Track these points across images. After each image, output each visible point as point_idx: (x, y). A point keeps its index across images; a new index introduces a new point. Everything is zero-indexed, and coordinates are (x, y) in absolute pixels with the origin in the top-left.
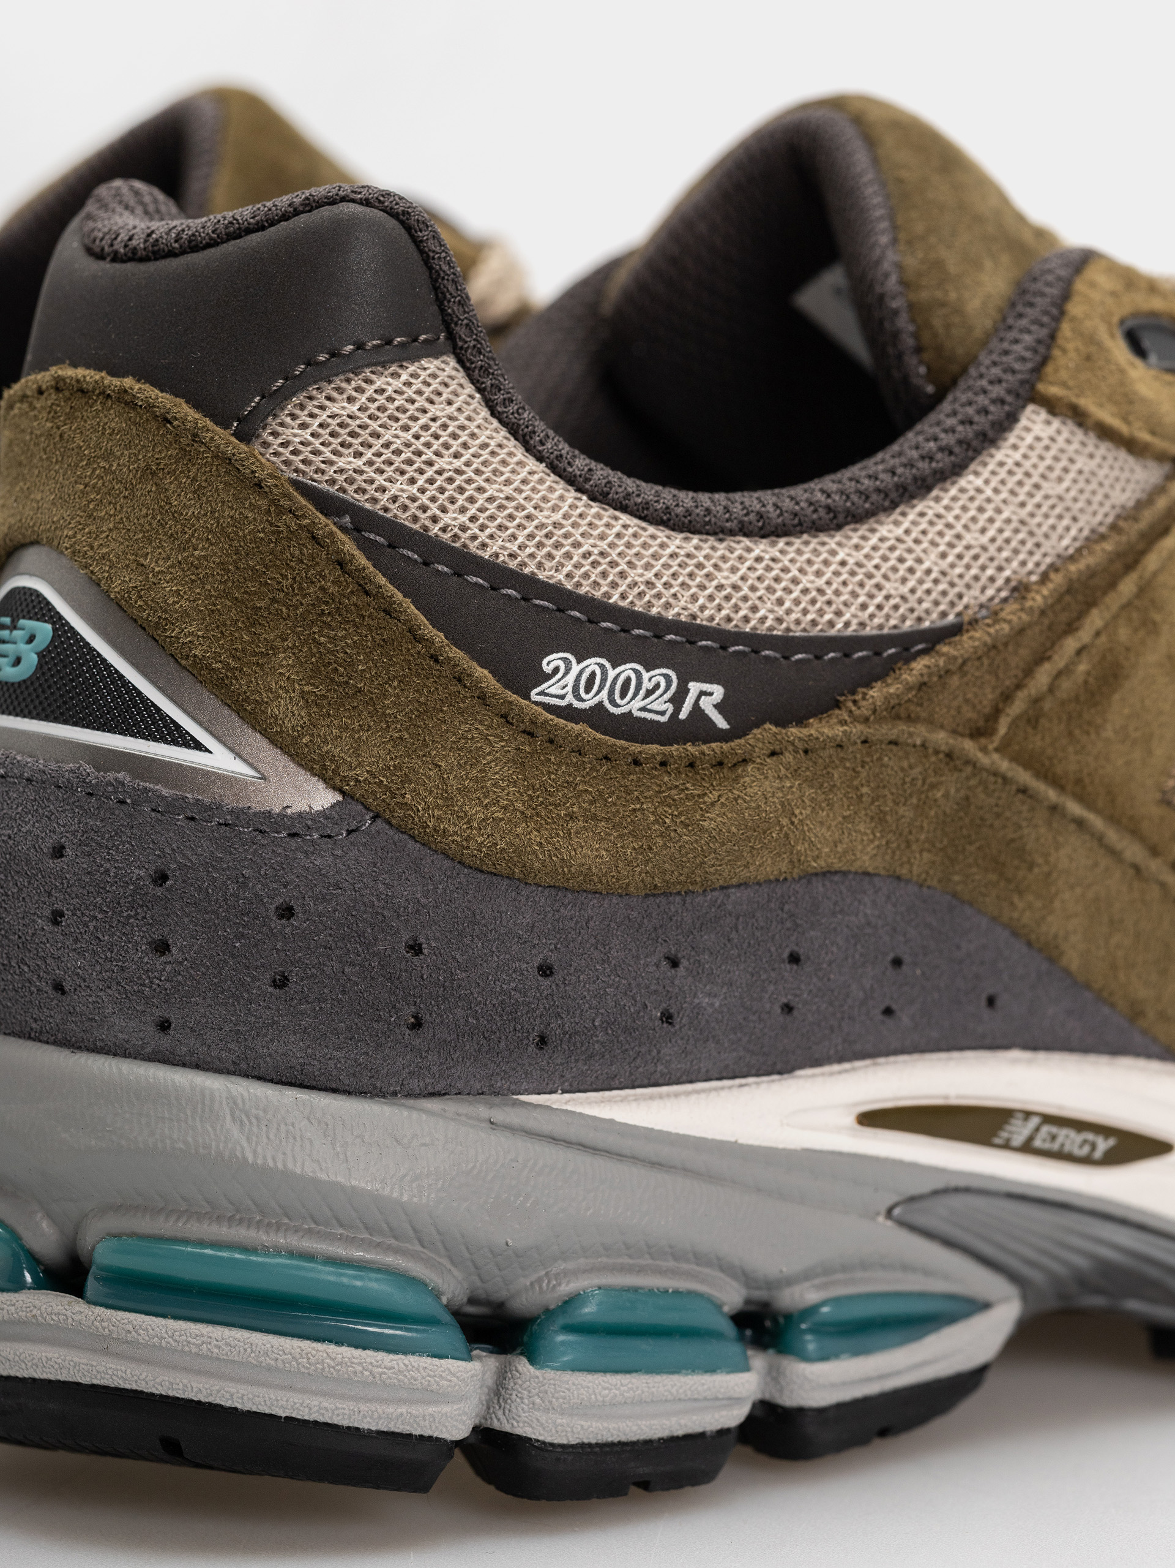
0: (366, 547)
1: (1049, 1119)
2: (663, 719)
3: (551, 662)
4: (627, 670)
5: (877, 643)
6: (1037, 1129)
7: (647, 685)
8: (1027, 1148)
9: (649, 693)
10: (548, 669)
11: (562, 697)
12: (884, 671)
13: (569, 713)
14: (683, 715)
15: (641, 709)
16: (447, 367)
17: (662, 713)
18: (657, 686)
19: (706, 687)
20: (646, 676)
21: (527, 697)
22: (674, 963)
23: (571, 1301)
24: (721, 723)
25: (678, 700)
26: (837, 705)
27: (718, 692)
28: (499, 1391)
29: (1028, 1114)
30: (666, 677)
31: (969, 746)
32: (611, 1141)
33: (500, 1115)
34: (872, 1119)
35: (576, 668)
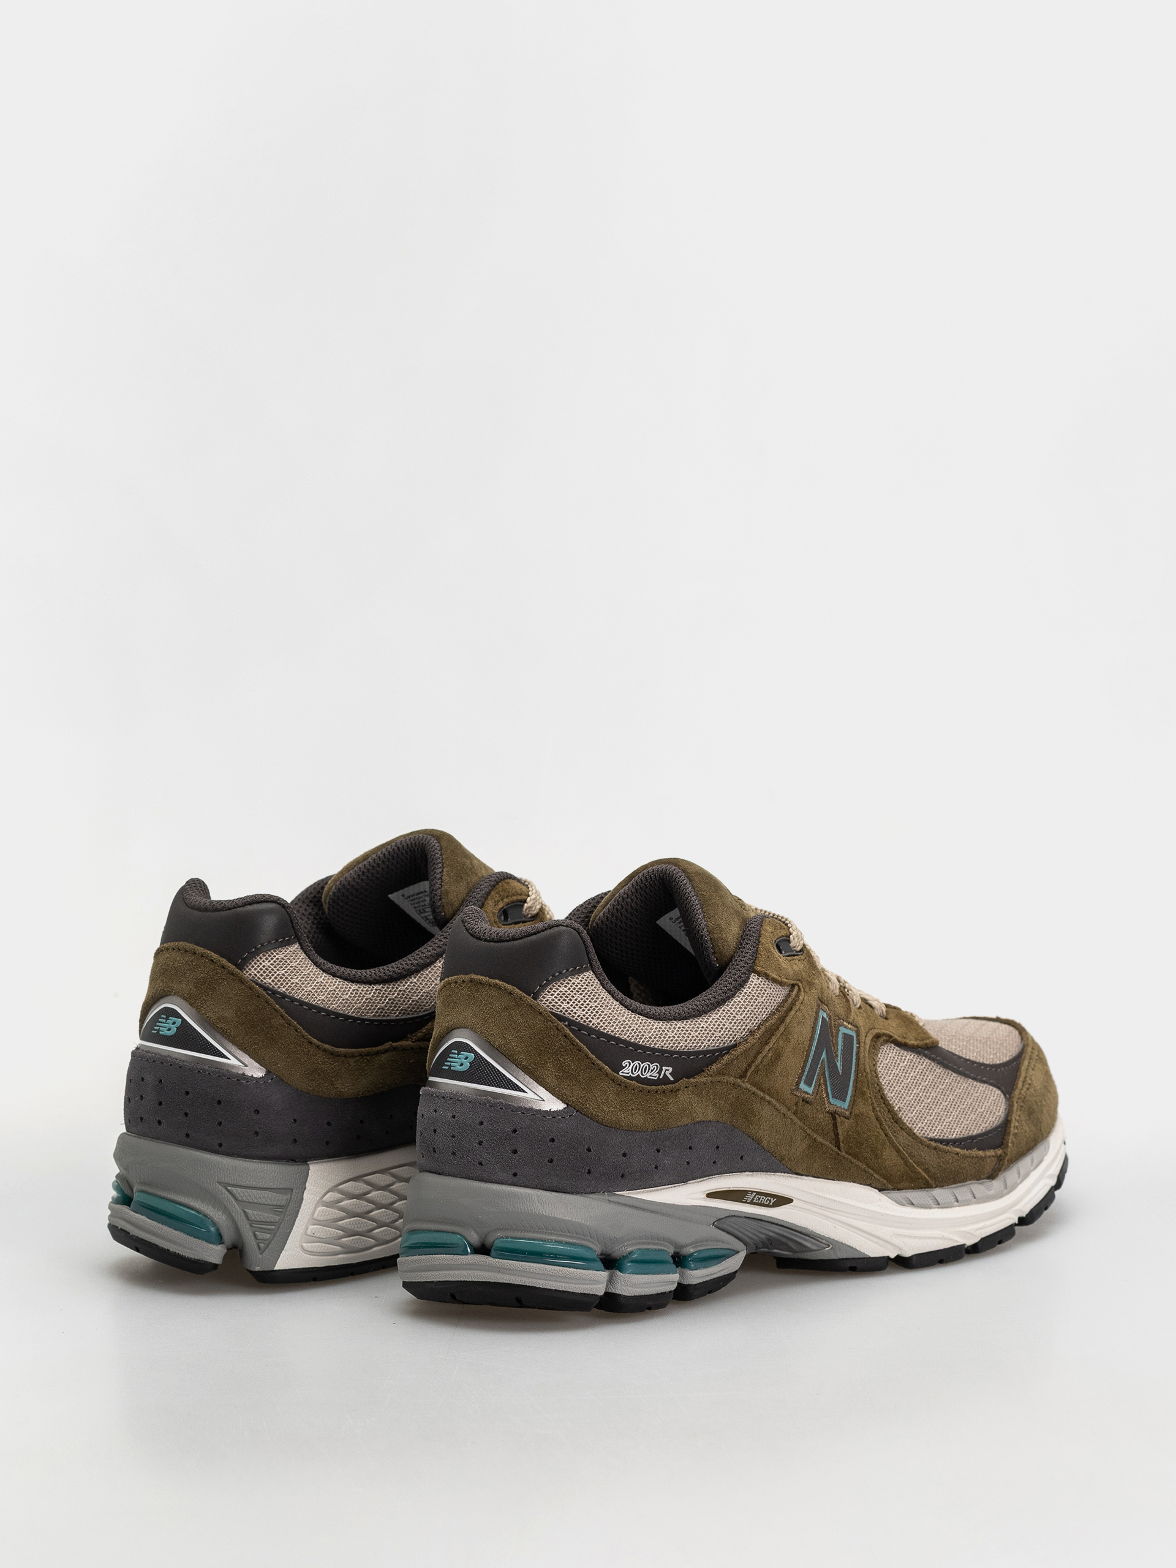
0: (572, 1031)
1: (758, 1193)
2: (656, 1078)
3: (625, 1063)
4: (646, 1064)
5: (713, 1052)
6: (755, 1197)
7: (651, 1068)
8: (752, 1203)
9: (652, 1071)
10: (624, 1065)
11: (628, 1073)
12: (714, 1060)
13: (630, 1078)
14: (661, 1077)
15: (650, 1076)
16: (589, 974)
17: (656, 1077)
18: (654, 1069)
19: (667, 1068)
20: (651, 1066)
21: (619, 1074)
22: (658, 1151)
23: (631, 1253)
24: (672, 1079)
25: (660, 1073)
26: (703, 1071)
27: (671, 1069)
28: (611, 1280)
29: (752, 1192)
30: (657, 1066)
31: (739, 1081)
32: (641, 1205)
33: (611, 1199)
34: (711, 1195)
35: (632, 1065)
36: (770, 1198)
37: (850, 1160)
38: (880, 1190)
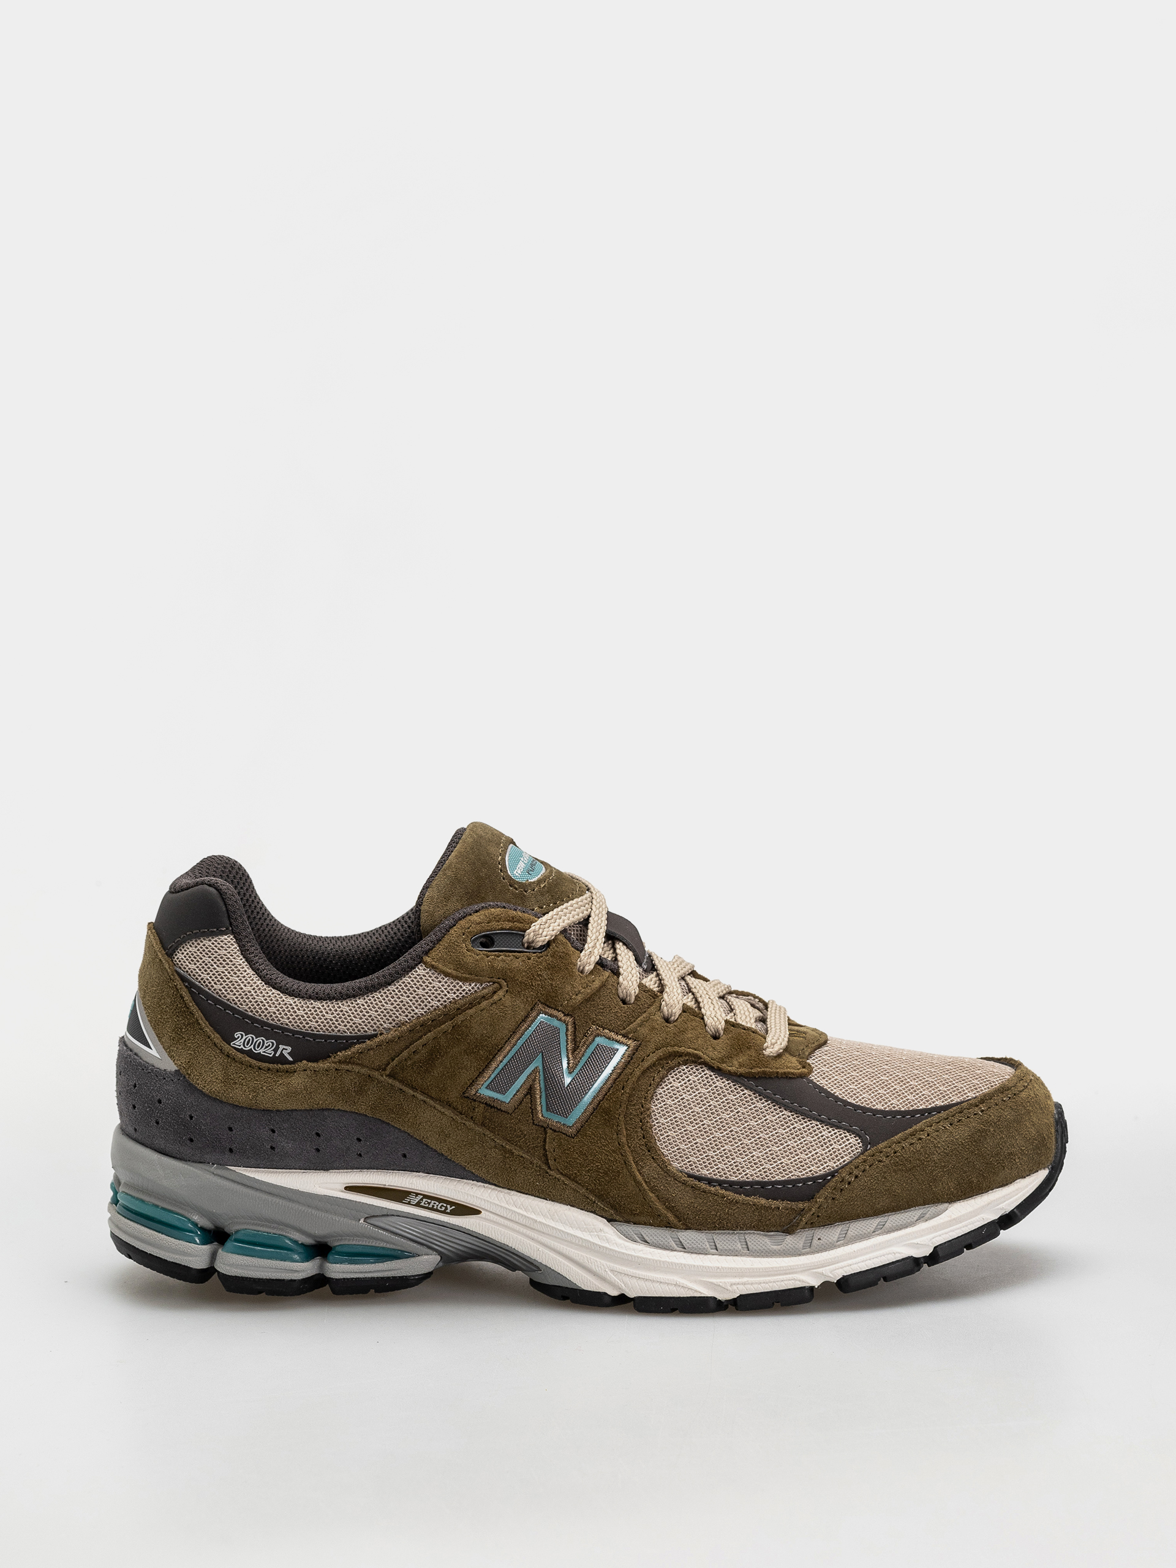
0: (191, 993)
1: (425, 1196)
2: (271, 1056)
3: (237, 1034)
4: (260, 1039)
5: (347, 1038)
6: (422, 1199)
7: (266, 1045)
8: (418, 1205)
9: (266, 1047)
10: (236, 1037)
11: (240, 1046)
12: (346, 1047)
13: (241, 1051)
14: (277, 1055)
15: (264, 1052)
16: (229, 939)
17: (270, 1054)
18: (269, 1045)
19: (286, 1047)
20: (266, 1042)
21: (230, 1045)
22: (273, 1131)
23: (237, 1232)
24: (290, 1059)
25: (276, 1050)
26: (330, 1057)
27: (289, 1049)
28: (213, 1256)
29: (417, 1194)
30: (273, 1043)
31: (376, 1074)
32: (257, 1186)
33: (219, 1172)
34: (350, 1189)
35: (244, 1037)
36: (445, 1205)
37: (563, 1181)
38: (609, 1221)
